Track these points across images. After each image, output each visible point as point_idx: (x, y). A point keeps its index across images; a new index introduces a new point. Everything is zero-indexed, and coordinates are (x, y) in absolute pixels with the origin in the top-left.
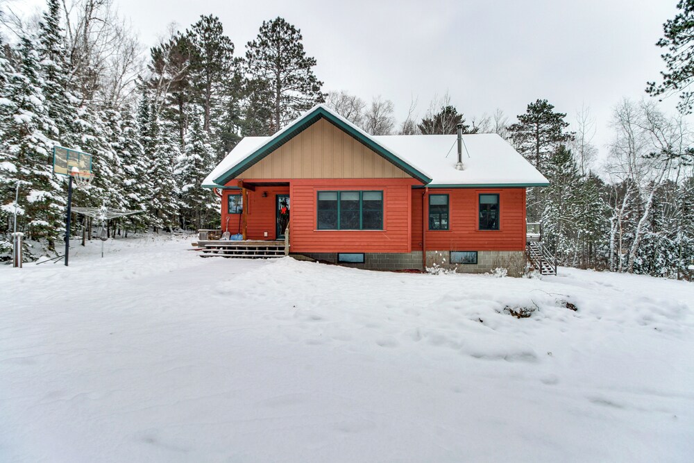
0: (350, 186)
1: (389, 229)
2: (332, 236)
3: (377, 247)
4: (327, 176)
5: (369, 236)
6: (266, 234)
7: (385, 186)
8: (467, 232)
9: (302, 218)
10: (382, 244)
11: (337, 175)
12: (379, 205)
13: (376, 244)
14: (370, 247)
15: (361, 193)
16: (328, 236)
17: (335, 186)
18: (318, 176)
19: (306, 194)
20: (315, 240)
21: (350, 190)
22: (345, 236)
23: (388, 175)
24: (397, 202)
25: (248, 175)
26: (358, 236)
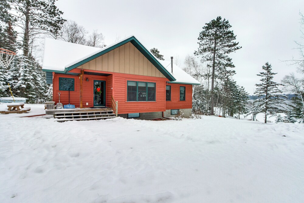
0: (142, 79)
1: (158, 101)
2: (134, 105)
3: (153, 110)
4: (132, 73)
5: (150, 104)
6: (87, 104)
7: (157, 81)
8: (176, 102)
9: (119, 95)
10: (155, 108)
11: (137, 73)
12: (154, 89)
13: (152, 108)
14: (151, 110)
15: (146, 83)
16: (133, 105)
17: (135, 79)
18: (127, 72)
19: (121, 82)
20: (126, 107)
21: (142, 81)
22: (140, 104)
23: (158, 76)
24: (161, 88)
25: (86, 67)
26: (146, 104)
